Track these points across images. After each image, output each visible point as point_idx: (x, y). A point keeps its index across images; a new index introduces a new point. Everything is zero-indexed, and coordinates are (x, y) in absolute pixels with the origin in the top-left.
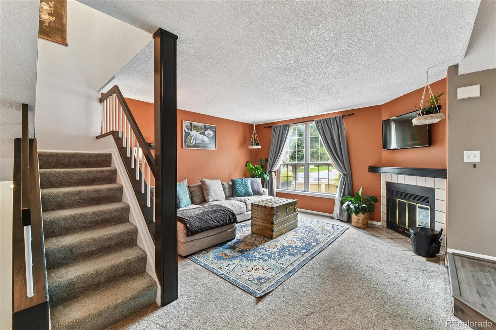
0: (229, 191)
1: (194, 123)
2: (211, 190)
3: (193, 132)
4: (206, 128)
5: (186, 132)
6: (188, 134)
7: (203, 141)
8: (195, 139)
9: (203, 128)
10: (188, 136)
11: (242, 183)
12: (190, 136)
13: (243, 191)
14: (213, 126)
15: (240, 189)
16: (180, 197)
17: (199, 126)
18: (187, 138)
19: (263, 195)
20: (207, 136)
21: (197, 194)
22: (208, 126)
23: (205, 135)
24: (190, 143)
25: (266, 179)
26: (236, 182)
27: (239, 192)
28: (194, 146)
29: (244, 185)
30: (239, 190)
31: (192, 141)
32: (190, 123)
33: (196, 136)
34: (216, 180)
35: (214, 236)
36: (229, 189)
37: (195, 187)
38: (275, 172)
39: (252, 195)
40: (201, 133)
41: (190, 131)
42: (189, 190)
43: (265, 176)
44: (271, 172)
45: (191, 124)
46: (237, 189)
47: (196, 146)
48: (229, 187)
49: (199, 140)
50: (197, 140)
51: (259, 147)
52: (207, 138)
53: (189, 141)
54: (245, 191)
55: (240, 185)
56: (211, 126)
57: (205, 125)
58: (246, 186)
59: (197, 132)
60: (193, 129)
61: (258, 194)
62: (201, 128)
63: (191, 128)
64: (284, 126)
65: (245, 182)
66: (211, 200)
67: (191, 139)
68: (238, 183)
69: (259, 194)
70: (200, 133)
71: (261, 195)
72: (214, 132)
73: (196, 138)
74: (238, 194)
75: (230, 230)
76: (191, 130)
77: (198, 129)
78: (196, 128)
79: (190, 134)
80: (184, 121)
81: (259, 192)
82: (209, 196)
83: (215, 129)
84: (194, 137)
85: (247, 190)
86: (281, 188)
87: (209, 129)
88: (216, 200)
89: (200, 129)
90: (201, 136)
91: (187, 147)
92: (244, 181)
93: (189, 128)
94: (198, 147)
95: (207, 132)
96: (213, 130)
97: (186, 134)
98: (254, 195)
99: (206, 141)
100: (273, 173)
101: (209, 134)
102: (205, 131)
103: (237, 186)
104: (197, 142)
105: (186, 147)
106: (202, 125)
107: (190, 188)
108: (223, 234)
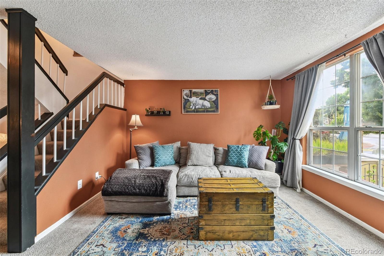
0: (222, 158)
1: (194, 90)
2: (193, 154)
3: (192, 98)
4: (207, 93)
5: (185, 99)
6: (187, 101)
7: (203, 105)
8: (194, 104)
9: (203, 94)
10: (188, 103)
11: (237, 150)
12: (189, 102)
13: (235, 160)
14: (215, 90)
15: (233, 157)
16: (156, 157)
17: (199, 92)
18: (186, 104)
19: (262, 169)
20: (208, 101)
21: (183, 156)
22: (209, 90)
23: (206, 100)
24: (190, 108)
25: (282, 148)
26: (231, 148)
27: (231, 160)
28: (194, 111)
29: (238, 152)
30: (231, 158)
31: (191, 107)
32: (189, 90)
33: (196, 101)
34: (205, 145)
35: (135, 204)
36: (223, 155)
37: (184, 149)
38: (301, 140)
39: (246, 167)
40: (201, 99)
41: (189, 98)
42: (180, 151)
43: (282, 144)
44: (294, 139)
45: (191, 91)
46: (229, 156)
47: (197, 111)
48: (224, 153)
49: (198, 105)
50: (197, 106)
51: (277, 107)
52: (208, 102)
53: (188, 107)
54: (238, 161)
55: (234, 152)
56: (213, 90)
57: (206, 90)
58: (240, 155)
59: (197, 98)
60: (192, 95)
61: (256, 167)
62: (201, 93)
63: (191, 95)
64: (309, 70)
65: (241, 150)
66: (190, 163)
67: (191, 105)
68: (232, 150)
69: (258, 168)
70: (199, 99)
71: (260, 169)
72: (217, 95)
73: (196, 104)
74: (229, 163)
75: (158, 203)
76: (191, 97)
77: (198, 95)
78: (196, 94)
79: (189, 101)
80: (183, 90)
81: (257, 165)
82: (189, 160)
83: (218, 92)
84: (194, 103)
85: (240, 159)
86: (312, 164)
87: (211, 93)
88: (197, 165)
89: (199, 94)
90: (201, 102)
91: (187, 113)
92: (239, 148)
93: (189, 96)
94: (197, 112)
95: (208, 97)
96: (216, 93)
97: (185, 101)
98: (248, 167)
99: (206, 105)
100: (298, 142)
101: (211, 98)
102: (206, 96)
103: (231, 153)
104: (197, 107)
105: (185, 113)
106: (202, 91)
107: (181, 149)
108: (148, 205)
